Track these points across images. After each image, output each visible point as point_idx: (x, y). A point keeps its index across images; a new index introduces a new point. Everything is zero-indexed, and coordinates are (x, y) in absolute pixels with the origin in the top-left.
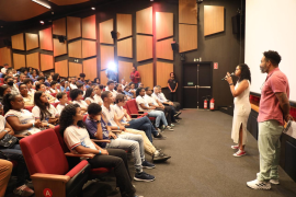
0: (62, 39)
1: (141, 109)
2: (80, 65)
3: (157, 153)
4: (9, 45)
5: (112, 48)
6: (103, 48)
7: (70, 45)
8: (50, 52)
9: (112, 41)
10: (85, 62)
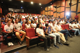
0: (55, 7)
1: (70, 28)
2: (60, 14)
3: (65, 41)
4: (44, 10)
5: (69, 9)
6: (66, 9)
7: (58, 9)
8: (53, 11)
9: (69, 6)
10: (61, 13)
